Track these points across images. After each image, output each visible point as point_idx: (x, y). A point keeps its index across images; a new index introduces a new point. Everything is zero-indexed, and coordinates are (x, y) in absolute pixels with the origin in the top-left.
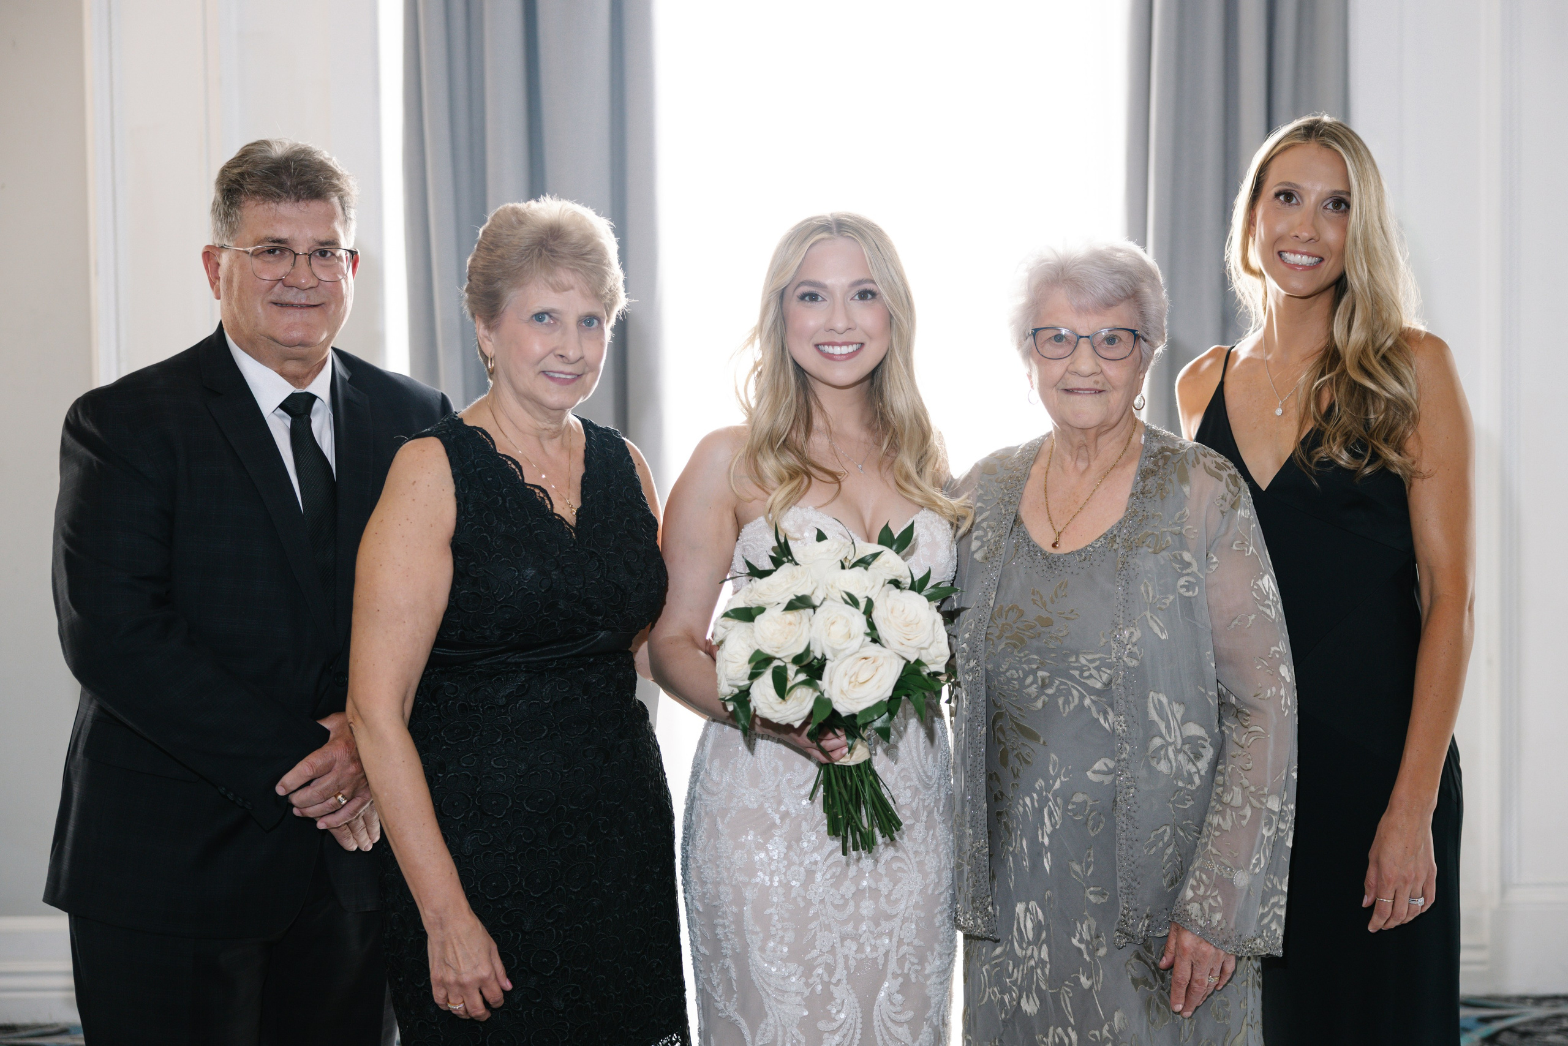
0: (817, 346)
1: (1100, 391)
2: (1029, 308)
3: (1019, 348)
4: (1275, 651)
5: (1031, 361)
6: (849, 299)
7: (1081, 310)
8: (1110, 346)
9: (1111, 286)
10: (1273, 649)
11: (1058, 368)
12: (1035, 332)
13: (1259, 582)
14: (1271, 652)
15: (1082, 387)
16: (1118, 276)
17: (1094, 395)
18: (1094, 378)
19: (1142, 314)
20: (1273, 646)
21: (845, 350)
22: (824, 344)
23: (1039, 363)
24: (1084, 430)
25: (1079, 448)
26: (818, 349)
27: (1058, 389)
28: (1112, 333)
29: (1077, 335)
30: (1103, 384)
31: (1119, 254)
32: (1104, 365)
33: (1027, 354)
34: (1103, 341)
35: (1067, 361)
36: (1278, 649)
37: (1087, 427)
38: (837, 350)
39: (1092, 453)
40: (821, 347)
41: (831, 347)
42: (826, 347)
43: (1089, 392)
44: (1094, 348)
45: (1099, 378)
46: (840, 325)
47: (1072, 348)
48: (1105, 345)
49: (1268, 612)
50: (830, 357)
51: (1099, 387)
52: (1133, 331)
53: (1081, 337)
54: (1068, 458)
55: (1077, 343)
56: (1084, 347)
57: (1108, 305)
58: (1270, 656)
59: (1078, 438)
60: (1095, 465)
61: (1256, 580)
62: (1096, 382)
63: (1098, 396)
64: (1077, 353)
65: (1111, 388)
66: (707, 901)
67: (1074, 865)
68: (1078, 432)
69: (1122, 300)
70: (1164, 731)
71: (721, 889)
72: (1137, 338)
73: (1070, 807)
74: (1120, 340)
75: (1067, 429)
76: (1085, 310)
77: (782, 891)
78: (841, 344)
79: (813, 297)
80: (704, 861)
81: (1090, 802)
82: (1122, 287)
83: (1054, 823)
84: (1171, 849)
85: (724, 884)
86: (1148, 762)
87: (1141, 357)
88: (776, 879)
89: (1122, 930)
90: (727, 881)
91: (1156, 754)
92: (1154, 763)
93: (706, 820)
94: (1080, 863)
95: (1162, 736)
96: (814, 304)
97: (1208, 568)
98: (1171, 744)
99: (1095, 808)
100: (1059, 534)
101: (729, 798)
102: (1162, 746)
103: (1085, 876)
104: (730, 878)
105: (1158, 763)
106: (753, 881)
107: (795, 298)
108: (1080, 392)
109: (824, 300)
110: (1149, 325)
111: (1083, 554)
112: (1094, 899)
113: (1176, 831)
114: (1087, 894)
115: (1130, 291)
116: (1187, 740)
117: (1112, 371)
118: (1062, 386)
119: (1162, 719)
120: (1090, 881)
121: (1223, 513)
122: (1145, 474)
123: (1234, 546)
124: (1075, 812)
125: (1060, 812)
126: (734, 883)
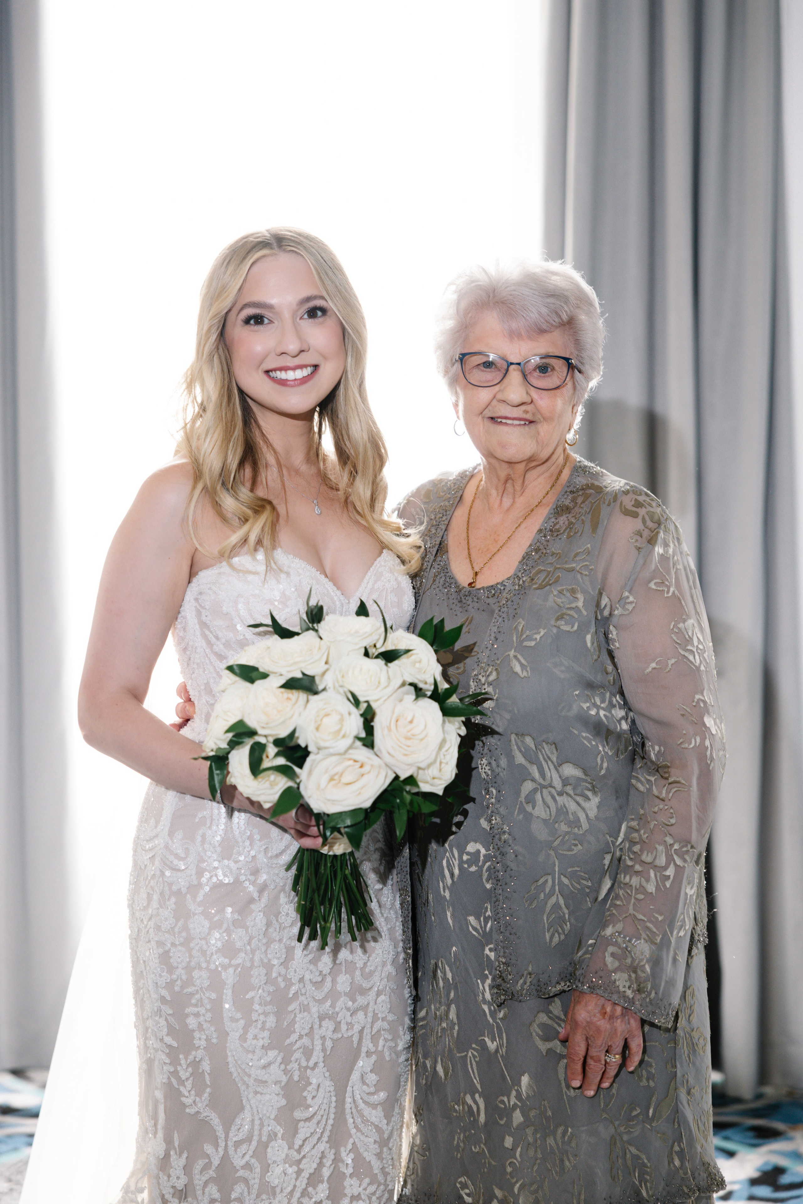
0: (267, 372)
1: (531, 422)
2: (458, 332)
3: (445, 375)
4: (699, 700)
5: (458, 389)
6: (298, 318)
7: (513, 335)
8: (542, 375)
9: (544, 310)
10: (697, 697)
11: (485, 395)
12: (463, 358)
13: (681, 625)
14: (696, 700)
15: (509, 415)
16: (551, 300)
17: (522, 427)
18: (523, 408)
19: (578, 343)
20: (696, 693)
21: (299, 374)
22: (275, 370)
23: (464, 389)
24: (510, 463)
25: (506, 482)
26: (269, 376)
27: (483, 418)
28: (544, 361)
29: (507, 361)
30: (534, 414)
31: (554, 278)
32: (534, 394)
33: (453, 382)
34: (535, 370)
35: (497, 388)
36: (703, 698)
37: (514, 460)
38: (291, 375)
39: (518, 487)
40: (273, 374)
41: (283, 372)
42: (278, 372)
43: (517, 422)
44: (525, 376)
45: (529, 408)
46: (293, 347)
47: (501, 375)
48: (537, 373)
49: (691, 658)
50: (283, 383)
51: (529, 416)
52: (567, 359)
53: (512, 364)
54: (494, 492)
55: (507, 370)
56: (515, 375)
57: (542, 331)
58: (694, 704)
60: (521, 501)
61: (677, 623)
62: (526, 412)
63: (527, 428)
64: (506, 381)
65: (542, 420)
66: (177, 989)
67: (471, 919)
68: (505, 466)
69: (556, 327)
70: (537, 775)
71: (196, 974)
72: (571, 367)
73: (465, 857)
74: (553, 369)
75: (494, 461)
76: (519, 336)
77: (263, 971)
78: (294, 369)
79: (258, 320)
80: (173, 944)
81: (483, 851)
82: (557, 313)
83: (452, 875)
84: (553, 900)
85: (200, 968)
86: (522, 810)
87: (575, 388)
88: (257, 958)
89: (498, 987)
90: (204, 965)
91: (530, 799)
92: (529, 808)
93: (173, 900)
94: (478, 918)
95: (533, 780)
96: (260, 327)
97: (623, 608)
98: (545, 787)
99: (487, 858)
100: (476, 574)
101: (200, 873)
102: (535, 790)
103: (484, 932)
104: (208, 962)
105: (533, 808)
106: (234, 962)
107: (239, 322)
108: (509, 422)
109: (271, 322)
110: (585, 355)
111: (494, 591)
112: (492, 955)
113: (560, 882)
114: (487, 951)
115: (565, 317)
116: (565, 782)
117: (543, 401)
118: (488, 413)
119: (531, 762)
120: (487, 937)
121: (639, 549)
122: (559, 510)
123: (652, 585)
124: (470, 863)
125: (456, 863)
126: (212, 967)
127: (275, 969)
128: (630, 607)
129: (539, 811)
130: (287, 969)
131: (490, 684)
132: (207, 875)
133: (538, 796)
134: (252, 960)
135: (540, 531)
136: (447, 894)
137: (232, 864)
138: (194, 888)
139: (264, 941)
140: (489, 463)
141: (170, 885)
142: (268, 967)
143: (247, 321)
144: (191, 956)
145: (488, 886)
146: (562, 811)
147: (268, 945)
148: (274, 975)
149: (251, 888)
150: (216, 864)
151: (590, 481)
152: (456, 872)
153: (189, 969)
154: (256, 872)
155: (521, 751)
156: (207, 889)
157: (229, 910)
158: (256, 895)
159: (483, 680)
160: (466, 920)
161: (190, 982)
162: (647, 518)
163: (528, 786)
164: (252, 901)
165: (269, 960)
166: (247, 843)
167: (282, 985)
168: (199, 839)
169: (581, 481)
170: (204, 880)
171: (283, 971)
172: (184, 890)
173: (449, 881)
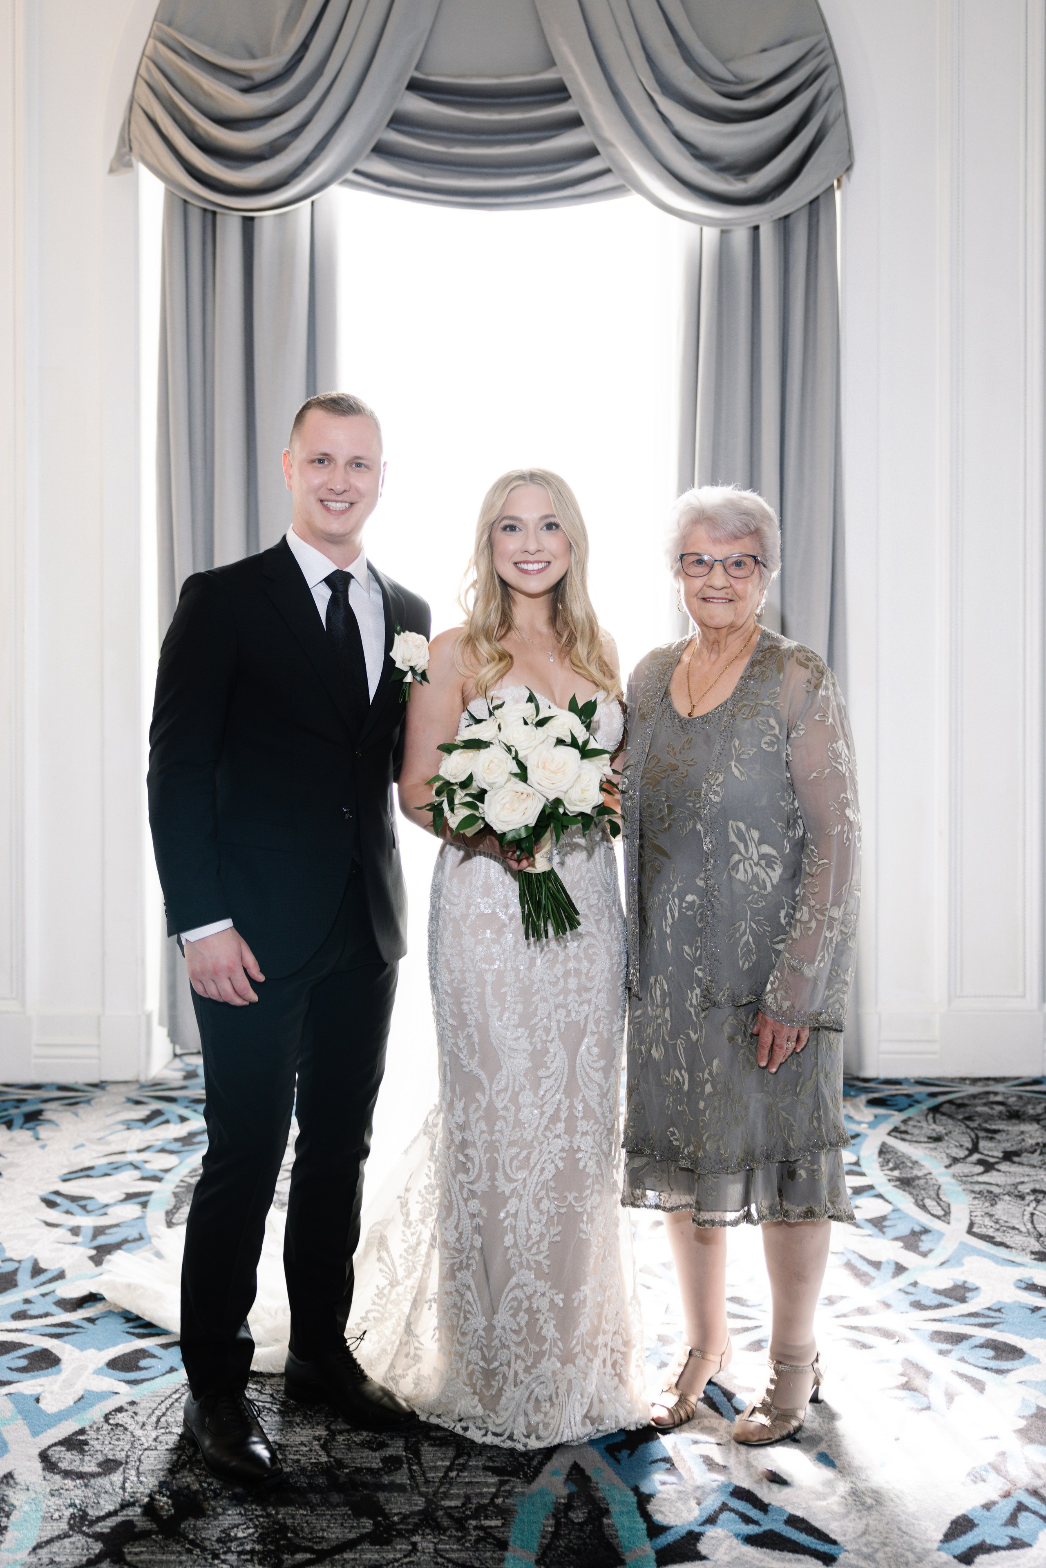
0: (516, 564)
1: (731, 601)
2: (679, 539)
3: (671, 569)
4: (844, 797)
5: (680, 578)
6: (539, 530)
7: (716, 541)
8: (737, 568)
9: (738, 524)
10: (842, 795)
11: (698, 583)
12: (682, 556)
13: (835, 745)
14: (841, 798)
15: (716, 597)
16: (743, 516)
17: (725, 603)
18: (725, 590)
19: (762, 546)
20: (842, 793)
21: (536, 567)
22: (520, 562)
23: (684, 579)
24: (717, 629)
25: (713, 643)
26: (517, 567)
27: (698, 598)
28: (739, 558)
29: (713, 559)
30: (732, 595)
31: (745, 502)
32: (732, 581)
33: (677, 574)
34: (732, 564)
35: (706, 578)
36: (846, 796)
37: (719, 627)
38: (530, 567)
39: (722, 647)
40: (519, 565)
41: (526, 565)
42: (523, 565)
43: (720, 601)
44: (725, 569)
45: (729, 590)
46: (532, 548)
47: (709, 569)
48: (734, 567)
49: (840, 768)
50: (525, 572)
51: (729, 597)
52: (754, 557)
53: (716, 561)
54: (705, 651)
55: (713, 565)
56: (718, 568)
57: (737, 538)
58: (840, 801)
59: (713, 635)
60: (724, 656)
61: (832, 743)
62: (727, 594)
63: (727, 605)
64: (712, 572)
65: (738, 599)
66: (455, 985)
67: (686, 948)
68: (713, 631)
69: (747, 535)
70: (742, 850)
71: (467, 975)
72: (756, 561)
73: (684, 905)
74: (745, 564)
75: (705, 629)
76: (720, 542)
77: (513, 974)
78: (533, 563)
79: (513, 528)
80: (452, 955)
81: (698, 902)
82: (747, 525)
83: (673, 917)
84: (746, 938)
85: (470, 971)
86: (729, 873)
87: (761, 577)
88: (509, 965)
89: (705, 997)
90: (472, 969)
91: (735, 867)
92: (733, 874)
93: (451, 925)
94: (691, 947)
95: (740, 853)
96: (513, 533)
97: (797, 733)
98: (748, 859)
99: (701, 906)
100: (694, 706)
101: (468, 906)
102: (740, 861)
103: (695, 957)
104: (475, 966)
105: (737, 873)
106: (493, 967)
107: (499, 529)
108: (715, 601)
109: (521, 530)
110: (767, 554)
111: (705, 718)
112: (700, 974)
113: (750, 925)
114: (696, 971)
115: (753, 528)
116: (762, 857)
117: (739, 586)
118: (701, 596)
119: (740, 841)
120: (698, 961)
121: (808, 692)
122: (753, 664)
123: (817, 718)
124: (687, 909)
125: (677, 908)
126: (477, 970)
127: (522, 972)
128: (802, 733)
129: (740, 876)
130: (531, 972)
131: (718, 785)
132: (473, 908)
133: (741, 866)
134: (505, 966)
135: (742, 677)
136: (668, 930)
137: (490, 901)
138: (465, 917)
139: (514, 953)
140: (702, 631)
141: (449, 914)
142: (517, 970)
143: (505, 528)
144: (463, 963)
145: (700, 926)
146: (755, 876)
147: (516, 956)
148: (521, 976)
149: (504, 917)
150: (479, 900)
151: (773, 643)
152: (676, 914)
153: (462, 972)
154: (507, 906)
155: (734, 831)
156: (473, 917)
157: (488, 931)
158: (507, 922)
159: (712, 783)
160: (682, 949)
161: (463, 981)
162: (814, 670)
163: (736, 857)
164: (505, 925)
165: (517, 967)
166: (500, 886)
167: (528, 983)
168: (467, 883)
169: (767, 644)
170: (471, 911)
171: (528, 974)
172: (458, 918)
173: (670, 921)
